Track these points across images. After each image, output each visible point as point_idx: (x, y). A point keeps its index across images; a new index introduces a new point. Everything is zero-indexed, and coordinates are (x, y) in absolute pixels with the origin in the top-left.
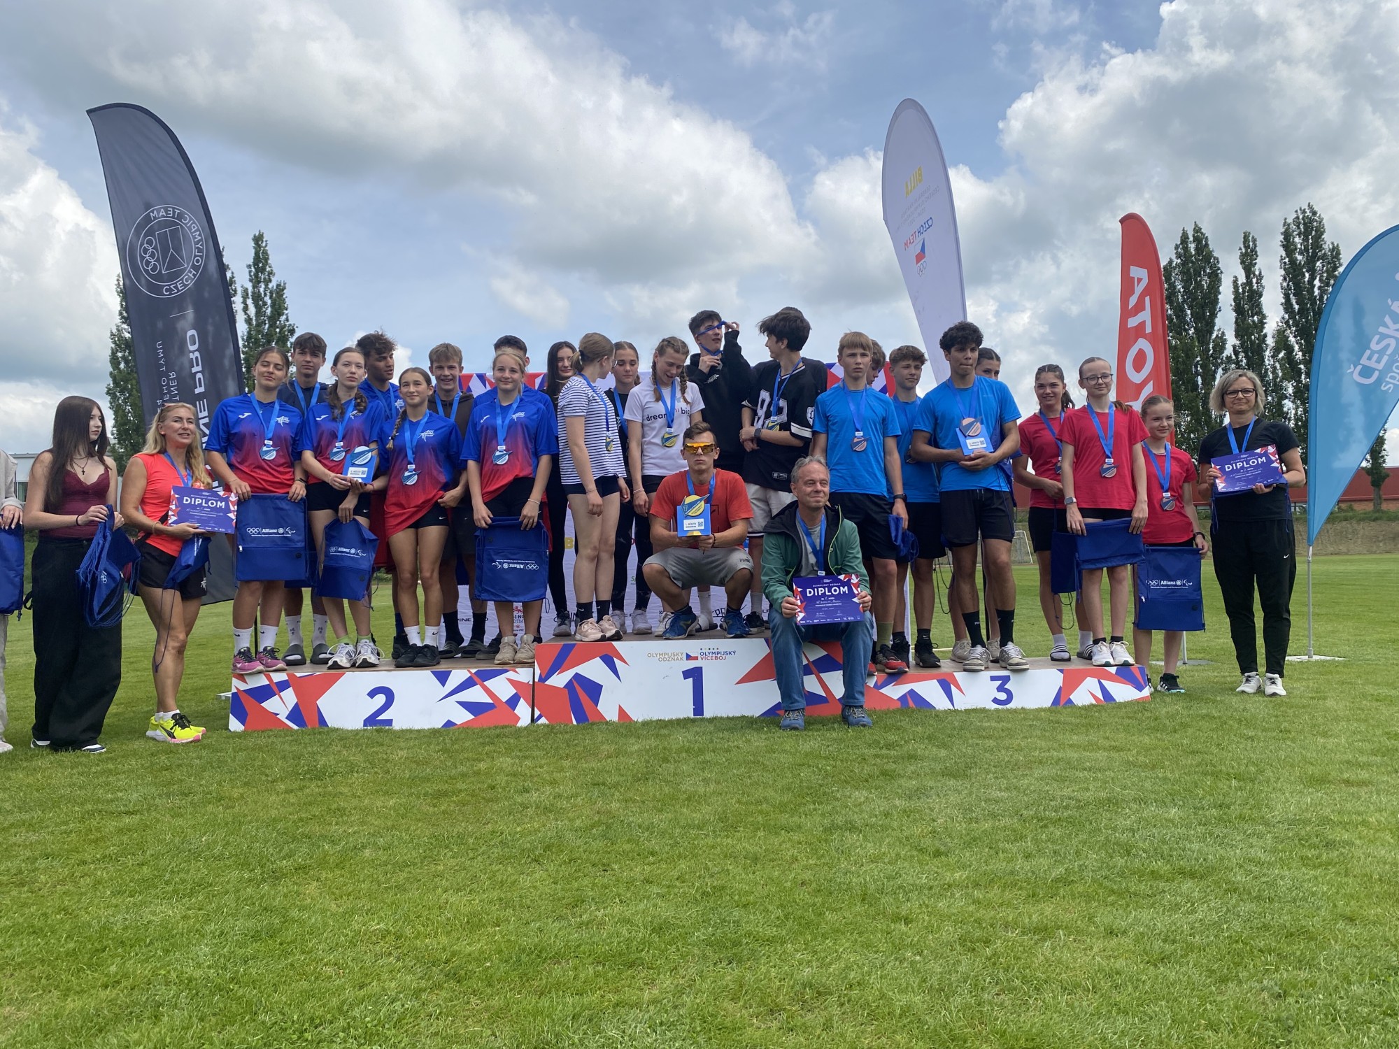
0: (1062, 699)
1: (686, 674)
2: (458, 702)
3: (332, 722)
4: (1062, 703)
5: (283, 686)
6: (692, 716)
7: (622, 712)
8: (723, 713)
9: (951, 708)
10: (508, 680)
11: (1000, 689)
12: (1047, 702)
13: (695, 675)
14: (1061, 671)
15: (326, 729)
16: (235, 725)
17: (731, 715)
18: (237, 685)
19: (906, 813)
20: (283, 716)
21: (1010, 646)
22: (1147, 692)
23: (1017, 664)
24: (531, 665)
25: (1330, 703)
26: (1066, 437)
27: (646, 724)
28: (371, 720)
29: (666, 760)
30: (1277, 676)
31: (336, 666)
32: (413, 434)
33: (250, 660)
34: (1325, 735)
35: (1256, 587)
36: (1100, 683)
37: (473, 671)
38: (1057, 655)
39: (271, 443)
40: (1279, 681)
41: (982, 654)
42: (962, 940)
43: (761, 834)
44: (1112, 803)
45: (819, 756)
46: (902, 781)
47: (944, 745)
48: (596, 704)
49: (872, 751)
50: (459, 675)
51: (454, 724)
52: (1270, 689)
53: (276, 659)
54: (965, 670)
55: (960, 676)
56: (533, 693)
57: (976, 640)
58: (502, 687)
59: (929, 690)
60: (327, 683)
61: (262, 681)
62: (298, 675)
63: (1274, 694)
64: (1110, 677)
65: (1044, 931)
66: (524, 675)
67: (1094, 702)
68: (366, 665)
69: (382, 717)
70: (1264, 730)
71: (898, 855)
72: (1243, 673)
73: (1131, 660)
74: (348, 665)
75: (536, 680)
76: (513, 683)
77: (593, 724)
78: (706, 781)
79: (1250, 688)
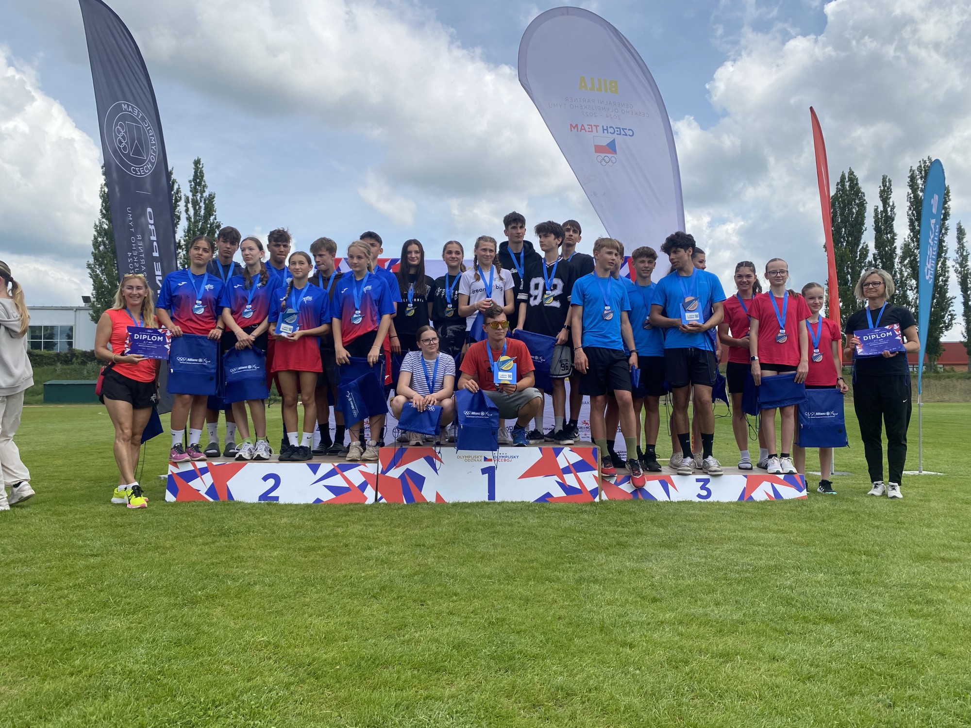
0: (745, 496)
1: (484, 471)
2: (325, 486)
3: (237, 497)
4: (746, 499)
5: (204, 471)
6: (487, 500)
7: (438, 496)
8: (509, 499)
9: (668, 500)
10: (361, 471)
11: (703, 488)
12: (735, 499)
13: (490, 472)
14: (745, 476)
15: (232, 502)
16: (170, 497)
17: (514, 501)
18: (172, 469)
19: (634, 571)
20: (203, 492)
21: (710, 458)
22: (805, 493)
23: (715, 471)
24: (376, 461)
25: (933, 504)
26: (754, 313)
27: (455, 505)
28: (264, 497)
29: (468, 530)
30: (897, 484)
31: (241, 458)
32: (297, 299)
33: (181, 452)
34: (929, 526)
35: (883, 420)
36: (772, 485)
37: (336, 464)
38: (743, 466)
39: (200, 302)
40: (898, 488)
41: (690, 463)
42: (669, 661)
43: (532, 583)
44: (778, 569)
45: (574, 531)
46: (632, 550)
47: (661, 525)
48: (421, 490)
49: (612, 528)
50: (326, 467)
51: (321, 501)
52: (891, 493)
53: (200, 452)
54: (679, 474)
55: (675, 478)
56: (377, 481)
57: (687, 453)
58: (355, 476)
59: (653, 487)
60: (234, 470)
61: (189, 467)
62: (215, 463)
63: (894, 497)
64: (779, 482)
65: (726, 656)
66: (371, 468)
67: (767, 497)
68: (259, 459)
69: (271, 495)
70: (886, 521)
71: (627, 600)
72: (873, 482)
73: (795, 470)
74: (249, 458)
75: (379, 472)
76: (364, 473)
77: (417, 504)
78: (495, 546)
79: (877, 492)
